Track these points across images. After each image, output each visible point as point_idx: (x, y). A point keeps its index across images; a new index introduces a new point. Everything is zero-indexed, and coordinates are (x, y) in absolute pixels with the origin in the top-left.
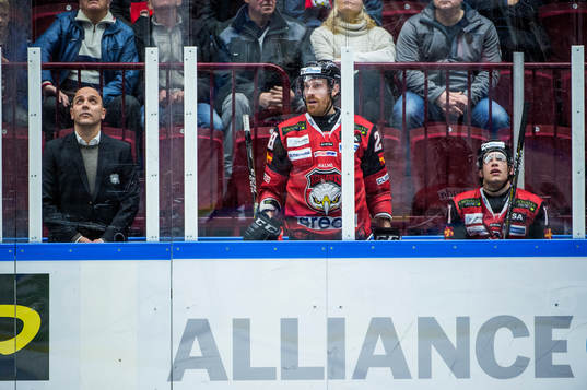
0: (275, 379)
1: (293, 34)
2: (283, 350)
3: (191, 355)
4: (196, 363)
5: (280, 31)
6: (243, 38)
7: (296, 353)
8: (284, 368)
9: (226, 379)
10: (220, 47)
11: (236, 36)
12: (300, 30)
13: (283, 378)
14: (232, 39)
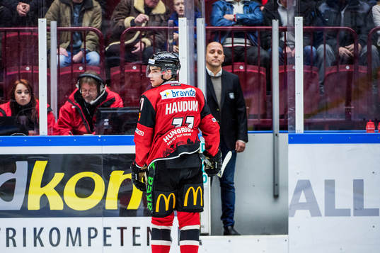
0: (350, 215)
1: (363, 9)
2: (355, 198)
3: (300, 201)
4: (303, 206)
5: (355, 7)
6: (333, 10)
7: (362, 200)
8: (355, 209)
9: (321, 216)
10: (318, 15)
11: (328, 9)
12: (366, 7)
13: (355, 215)
14: (326, 11)
